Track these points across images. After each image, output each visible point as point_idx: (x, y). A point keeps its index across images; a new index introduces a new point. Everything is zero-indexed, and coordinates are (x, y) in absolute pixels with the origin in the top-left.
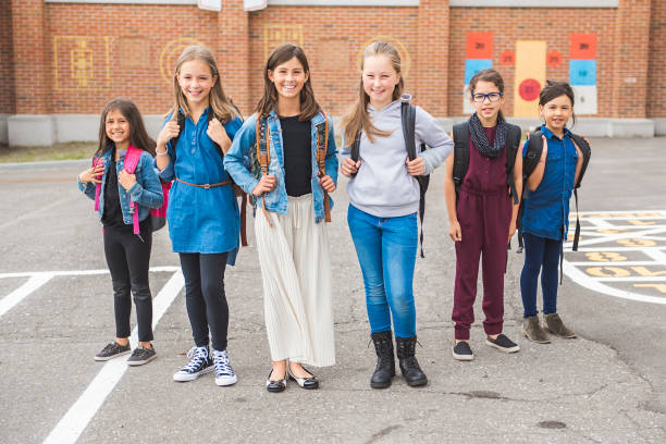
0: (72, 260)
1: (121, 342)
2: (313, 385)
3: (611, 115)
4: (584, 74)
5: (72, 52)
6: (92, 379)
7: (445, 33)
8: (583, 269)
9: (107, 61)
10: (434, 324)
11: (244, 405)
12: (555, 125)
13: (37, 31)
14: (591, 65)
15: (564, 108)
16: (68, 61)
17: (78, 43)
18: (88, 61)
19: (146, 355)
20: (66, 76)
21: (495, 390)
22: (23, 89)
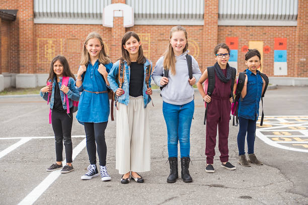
0: (40, 133)
1: (58, 163)
2: (141, 181)
3: (294, 76)
4: (281, 56)
5: (46, 46)
6: (45, 178)
7: (216, 38)
8: (270, 138)
9: (61, 49)
10: (199, 159)
11: (110, 188)
12: (252, 69)
13: (31, 36)
14: (284, 53)
15: (256, 61)
16: (44, 50)
17: (48, 41)
18: (53, 50)
19: (69, 169)
20: (43, 56)
21: (222, 184)
22: (23, 62)
